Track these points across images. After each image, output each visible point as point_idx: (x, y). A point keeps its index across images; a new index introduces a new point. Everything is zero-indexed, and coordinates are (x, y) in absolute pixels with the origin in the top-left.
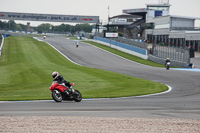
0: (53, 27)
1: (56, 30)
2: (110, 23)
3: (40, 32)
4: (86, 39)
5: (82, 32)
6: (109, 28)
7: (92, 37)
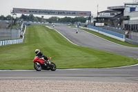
0: (59, 19)
1: (61, 21)
2: (99, 16)
3: (50, 22)
4: (82, 27)
5: (79, 23)
6: (98, 19)
7: (86, 26)
